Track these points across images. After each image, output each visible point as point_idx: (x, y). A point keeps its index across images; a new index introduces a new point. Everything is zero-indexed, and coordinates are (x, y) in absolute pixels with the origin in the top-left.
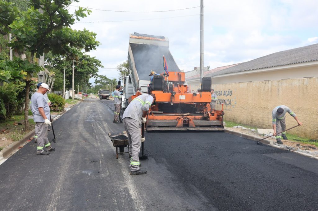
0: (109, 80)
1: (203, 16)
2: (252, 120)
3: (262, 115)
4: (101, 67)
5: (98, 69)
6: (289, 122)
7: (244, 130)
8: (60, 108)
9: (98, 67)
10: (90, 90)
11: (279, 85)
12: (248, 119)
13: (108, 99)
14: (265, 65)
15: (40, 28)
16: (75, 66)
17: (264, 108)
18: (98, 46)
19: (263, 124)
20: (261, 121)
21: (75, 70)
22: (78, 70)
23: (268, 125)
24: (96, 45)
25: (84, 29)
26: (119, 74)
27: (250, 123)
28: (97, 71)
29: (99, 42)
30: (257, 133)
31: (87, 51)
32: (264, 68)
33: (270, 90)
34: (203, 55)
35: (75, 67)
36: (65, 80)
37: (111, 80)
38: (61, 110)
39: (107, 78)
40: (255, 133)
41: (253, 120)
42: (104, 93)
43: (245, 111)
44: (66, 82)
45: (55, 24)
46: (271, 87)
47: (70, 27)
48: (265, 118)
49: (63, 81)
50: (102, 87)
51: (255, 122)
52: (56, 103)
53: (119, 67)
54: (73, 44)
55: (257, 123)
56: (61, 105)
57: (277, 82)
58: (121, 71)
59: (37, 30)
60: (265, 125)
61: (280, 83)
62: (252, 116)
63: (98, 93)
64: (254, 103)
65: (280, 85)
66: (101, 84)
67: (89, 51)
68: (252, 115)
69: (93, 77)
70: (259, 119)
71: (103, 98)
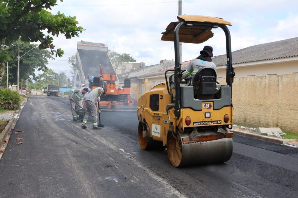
0: (55, 74)
1: (182, 3)
2: (245, 119)
3: (259, 113)
4: (51, 58)
5: (48, 61)
6: (291, 120)
7: (242, 129)
8: (16, 106)
9: (48, 59)
10: (31, 85)
11: (278, 80)
12: (241, 117)
13: (57, 96)
14: (248, 58)
15: (14, 9)
16: (20, 57)
17: (261, 105)
18: (81, 32)
19: (259, 123)
20: (257, 119)
21: (21, 61)
22: (24, 62)
23: (265, 123)
24: (78, 31)
25: (58, 12)
26: (71, 67)
27: (243, 122)
28: (47, 64)
29: (82, 27)
30: (259, 132)
31: (68, 38)
32: (249, 62)
33: (267, 85)
34: (181, 47)
35: (20, 59)
36: (9, 74)
37: (57, 74)
38: (16, 108)
39: (53, 72)
40: (257, 132)
41: (247, 118)
42: (53, 89)
43: (237, 108)
44: (9, 76)
45: (32, 6)
46: (269, 82)
47: (50, 9)
48: (261, 116)
49: (7, 75)
50: (47, 82)
51: (250, 121)
52: (11, 99)
53: (70, 59)
54: (51, 30)
55: (252, 121)
56: (17, 102)
57: (276, 77)
58: (73, 64)
59: (9, 11)
60: (262, 124)
61: (280, 77)
62: (246, 114)
63: (41, 89)
64: (248, 100)
65: (280, 80)
66: (46, 79)
67: (71, 38)
68: (245, 112)
69: (41, 70)
70: (255, 117)
71: (51, 95)
